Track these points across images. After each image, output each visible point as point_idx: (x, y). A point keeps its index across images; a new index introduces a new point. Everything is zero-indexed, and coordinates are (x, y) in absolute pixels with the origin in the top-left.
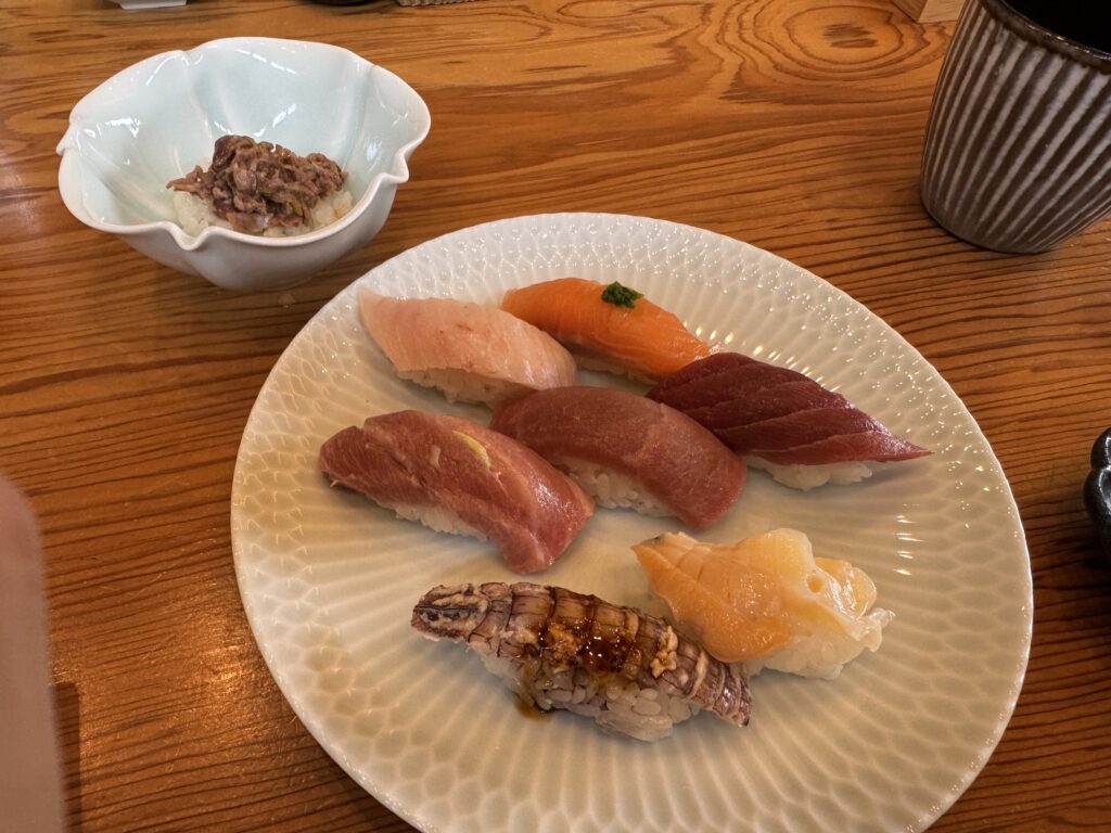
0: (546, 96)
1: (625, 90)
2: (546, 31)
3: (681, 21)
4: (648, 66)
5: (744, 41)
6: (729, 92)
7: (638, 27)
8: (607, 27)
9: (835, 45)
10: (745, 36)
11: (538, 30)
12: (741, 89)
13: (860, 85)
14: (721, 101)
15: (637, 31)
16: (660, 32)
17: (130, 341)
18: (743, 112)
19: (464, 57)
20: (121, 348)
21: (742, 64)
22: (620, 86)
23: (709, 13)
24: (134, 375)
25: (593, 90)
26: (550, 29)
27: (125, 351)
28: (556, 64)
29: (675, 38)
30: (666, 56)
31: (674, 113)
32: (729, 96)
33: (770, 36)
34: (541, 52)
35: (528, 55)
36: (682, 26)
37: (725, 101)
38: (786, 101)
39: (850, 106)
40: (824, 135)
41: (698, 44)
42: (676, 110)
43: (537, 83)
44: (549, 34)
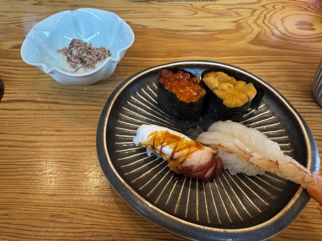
0: (187, 35)
1: (215, 36)
2: (196, 13)
3: (243, 14)
4: (226, 28)
5: (264, 23)
6: (252, 41)
7: (227, 15)
8: (217, 14)
9: (298, 28)
10: (265, 22)
11: (193, 12)
12: (257, 41)
13: (303, 44)
14: (248, 44)
15: (226, 16)
16: (234, 17)
17: (39, 93)
18: (255, 49)
19: (166, 19)
20: (36, 95)
21: (261, 31)
22: (214, 34)
23: (255, 12)
24: (37, 104)
25: (204, 35)
26: (197, 13)
27: (37, 96)
28: (195, 24)
29: (239, 20)
30: (234, 26)
31: (230, 46)
32: (252, 42)
33: (275, 23)
34: (191, 20)
35: (187, 20)
36: (243, 16)
37: (250, 44)
38: (272, 47)
39: (296, 51)
40: (282, 61)
41: (247, 23)
42: (230, 45)
43: (186, 30)
44: (196, 14)
